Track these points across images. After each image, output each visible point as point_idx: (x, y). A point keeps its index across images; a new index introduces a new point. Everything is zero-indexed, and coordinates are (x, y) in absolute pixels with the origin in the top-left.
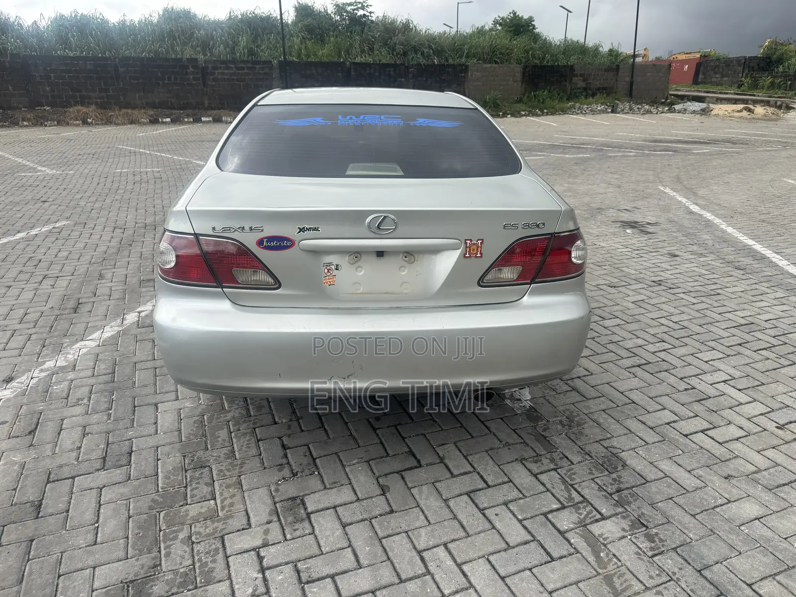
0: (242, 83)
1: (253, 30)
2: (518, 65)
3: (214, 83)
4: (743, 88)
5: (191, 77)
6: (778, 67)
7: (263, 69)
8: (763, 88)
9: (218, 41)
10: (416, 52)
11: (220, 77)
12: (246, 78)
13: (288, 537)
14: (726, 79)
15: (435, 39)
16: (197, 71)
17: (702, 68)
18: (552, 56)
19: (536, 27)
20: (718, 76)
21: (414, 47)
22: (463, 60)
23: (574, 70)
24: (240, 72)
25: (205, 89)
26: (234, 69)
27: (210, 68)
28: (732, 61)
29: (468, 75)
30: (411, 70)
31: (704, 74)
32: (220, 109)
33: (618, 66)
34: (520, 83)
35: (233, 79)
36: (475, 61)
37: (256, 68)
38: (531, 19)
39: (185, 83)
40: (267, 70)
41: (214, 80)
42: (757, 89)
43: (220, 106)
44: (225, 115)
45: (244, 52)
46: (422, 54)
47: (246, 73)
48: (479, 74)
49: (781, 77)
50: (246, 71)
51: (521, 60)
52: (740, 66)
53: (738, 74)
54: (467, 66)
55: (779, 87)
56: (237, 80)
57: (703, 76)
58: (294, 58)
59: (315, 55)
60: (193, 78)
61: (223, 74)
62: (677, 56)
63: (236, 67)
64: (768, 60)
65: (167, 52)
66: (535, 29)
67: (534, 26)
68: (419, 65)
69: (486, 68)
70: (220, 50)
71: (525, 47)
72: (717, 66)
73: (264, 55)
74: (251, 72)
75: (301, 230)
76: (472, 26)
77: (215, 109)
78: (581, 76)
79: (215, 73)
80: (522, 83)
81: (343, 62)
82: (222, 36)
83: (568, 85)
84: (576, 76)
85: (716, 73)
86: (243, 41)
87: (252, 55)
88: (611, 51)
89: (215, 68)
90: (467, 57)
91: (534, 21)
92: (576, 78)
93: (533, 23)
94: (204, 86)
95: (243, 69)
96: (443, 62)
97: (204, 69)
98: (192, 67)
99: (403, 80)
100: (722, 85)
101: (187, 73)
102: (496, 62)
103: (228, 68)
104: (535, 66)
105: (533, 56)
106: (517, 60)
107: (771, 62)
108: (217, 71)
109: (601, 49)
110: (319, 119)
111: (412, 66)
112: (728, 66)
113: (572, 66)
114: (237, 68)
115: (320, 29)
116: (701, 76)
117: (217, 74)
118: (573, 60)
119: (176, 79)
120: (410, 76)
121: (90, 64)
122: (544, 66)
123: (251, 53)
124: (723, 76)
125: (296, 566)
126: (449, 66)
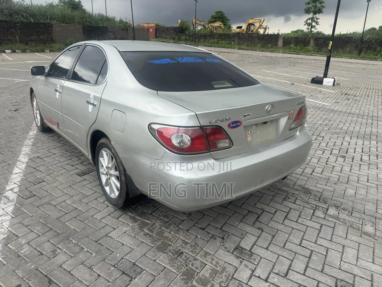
2: (79, 25)
4: (175, 40)
6: (186, 32)
8: (182, 40)
10: (18, 14)
13: (256, 263)
14: (168, 36)
15: (28, 8)
17: (158, 31)
18: (95, 21)
19: (83, 6)
20: (165, 34)
21: (16, 11)
22: (49, 21)
23: (108, 29)
28: (169, 28)
29: (53, 29)
30: (17, 25)
31: (159, 33)
33: (127, 28)
34: (82, 35)
36: (55, 21)
38: (80, 2)
42: (180, 41)
46: (23, 16)
48: (59, 29)
49: (188, 36)
51: (80, 23)
52: (172, 30)
53: (172, 34)
54: (51, 24)
55: (188, 40)
57: (159, 34)
62: (144, 24)
64: (182, 29)
66: (83, 7)
67: (82, 5)
68: (22, 22)
69: (63, 26)
71: (80, 16)
72: (164, 30)
76: (46, 2)
78: (112, 32)
80: (83, 35)
83: (106, 36)
84: (109, 32)
85: (164, 33)
88: (120, 20)
90: (51, 19)
91: (81, 3)
92: (109, 33)
93: (81, 4)
96: (36, 21)
99: (13, 30)
100: (167, 38)
102: (67, 23)
104: (88, 26)
105: (86, 21)
106: (78, 23)
107: (183, 29)
109: (116, 19)
110: (168, 60)
111: (18, 23)
112: (168, 30)
113: (107, 27)
116: (158, 34)
118: (106, 24)
120: (18, 28)
122: (91, 26)
124: (167, 35)
125: (273, 272)
126: (41, 23)
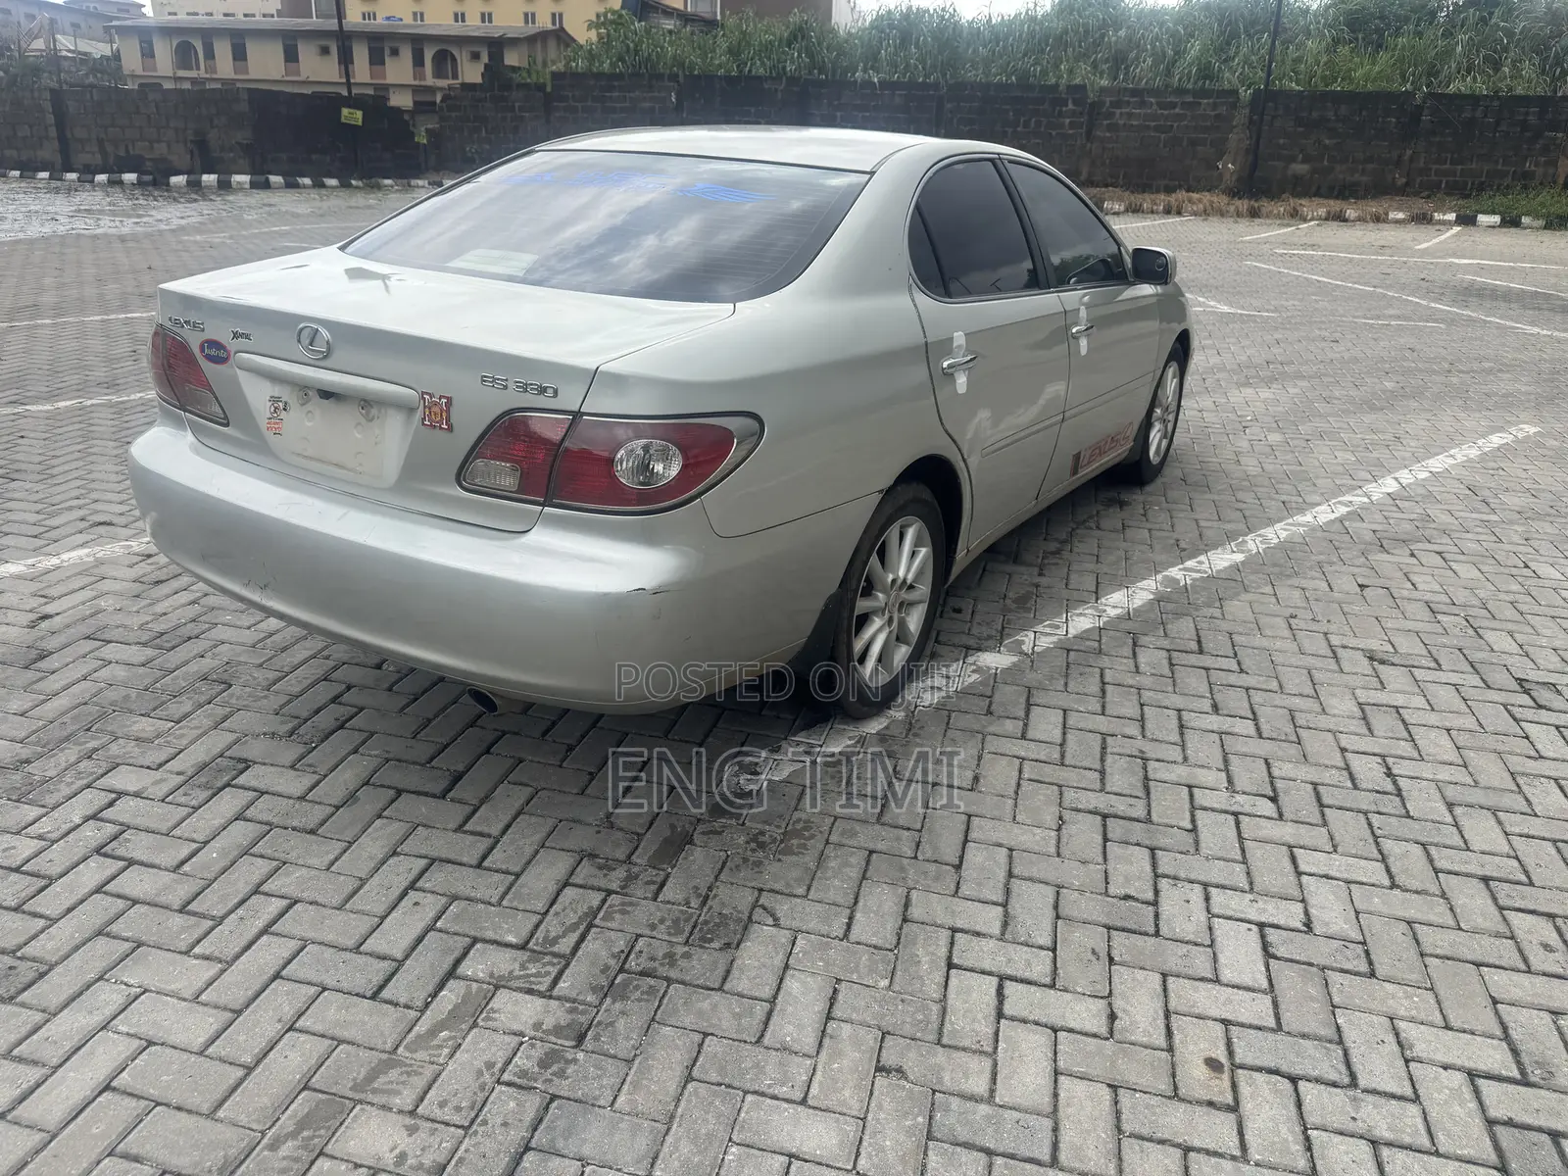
0: (1163, 136)
1: (1227, 26)
3: (1108, 134)
5: (1068, 121)
7: (1215, 106)
9: (1147, 50)
11: (1121, 122)
12: (1176, 125)
16: (1080, 109)
24: (1166, 112)
25: (1089, 145)
26: (1155, 107)
27: (1108, 104)
32: (1106, 186)
35: (1148, 127)
37: (1200, 104)
39: (1054, 133)
40: (1223, 110)
41: (1110, 127)
43: (1109, 180)
44: (1111, 199)
45: (1190, 72)
47: (1178, 114)
50: (1177, 110)
56: (1157, 129)
58: (1293, 85)
59: (1348, 78)
60: (1070, 122)
61: (1130, 115)
63: (1158, 103)
65: (1044, 73)
70: (1143, 69)
73: (1229, 78)
74: (1189, 113)
75: (236, 335)
77: (1097, 186)
79: (1114, 113)
81: (1410, 95)
82: (1157, 39)
86: (1195, 49)
87: (1205, 78)
89: (1117, 104)
94: (1088, 139)
95: (1173, 106)
97: (1095, 107)
98: (1075, 103)
101: (1060, 114)
103: (1143, 104)
108: (1118, 111)
114: (1162, 106)
115: (1382, 18)
117: (1117, 116)
119: (1038, 124)
121: (900, 95)
123: (1206, 72)
